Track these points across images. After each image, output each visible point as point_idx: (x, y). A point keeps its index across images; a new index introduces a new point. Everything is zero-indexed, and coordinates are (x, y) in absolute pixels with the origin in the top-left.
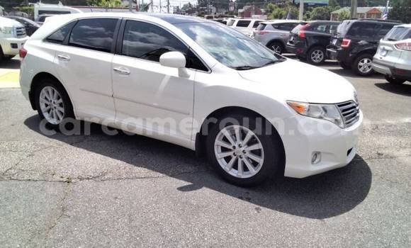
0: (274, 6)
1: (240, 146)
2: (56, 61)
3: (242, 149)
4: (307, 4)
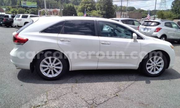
0: (10, 7)
4: (27, 7)
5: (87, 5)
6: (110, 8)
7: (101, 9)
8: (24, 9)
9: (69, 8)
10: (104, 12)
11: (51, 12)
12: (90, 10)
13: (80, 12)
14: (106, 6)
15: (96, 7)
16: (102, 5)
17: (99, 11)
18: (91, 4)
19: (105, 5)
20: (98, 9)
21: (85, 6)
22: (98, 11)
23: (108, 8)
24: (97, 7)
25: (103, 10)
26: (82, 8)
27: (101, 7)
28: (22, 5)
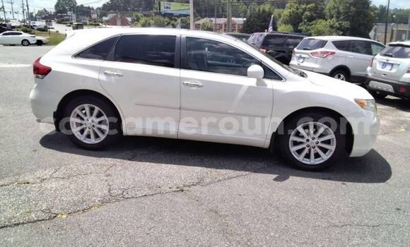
0: (139, 15)
1: (313, 139)
2: (103, 77)
3: (315, 141)
4: (172, 14)
5: (304, 7)
6: (362, 15)
7: (337, 17)
8: (167, 19)
9: (259, 15)
10: (346, 24)
11: (222, 25)
12: (311, 19)
13: (285, 23)
14: (353, 9)
15: (326, 11)
16: (341, 8)
17: (333, 21)
18: (313, 5)
19: (350, 7)
20: (332, 17)
21: (297, 9)
22: (330, 22)
23: (358, 13)
24: (329, 12)
25: (343, 20)
26: (291, 16)
27: (339, 13)
28: (163, 10)
